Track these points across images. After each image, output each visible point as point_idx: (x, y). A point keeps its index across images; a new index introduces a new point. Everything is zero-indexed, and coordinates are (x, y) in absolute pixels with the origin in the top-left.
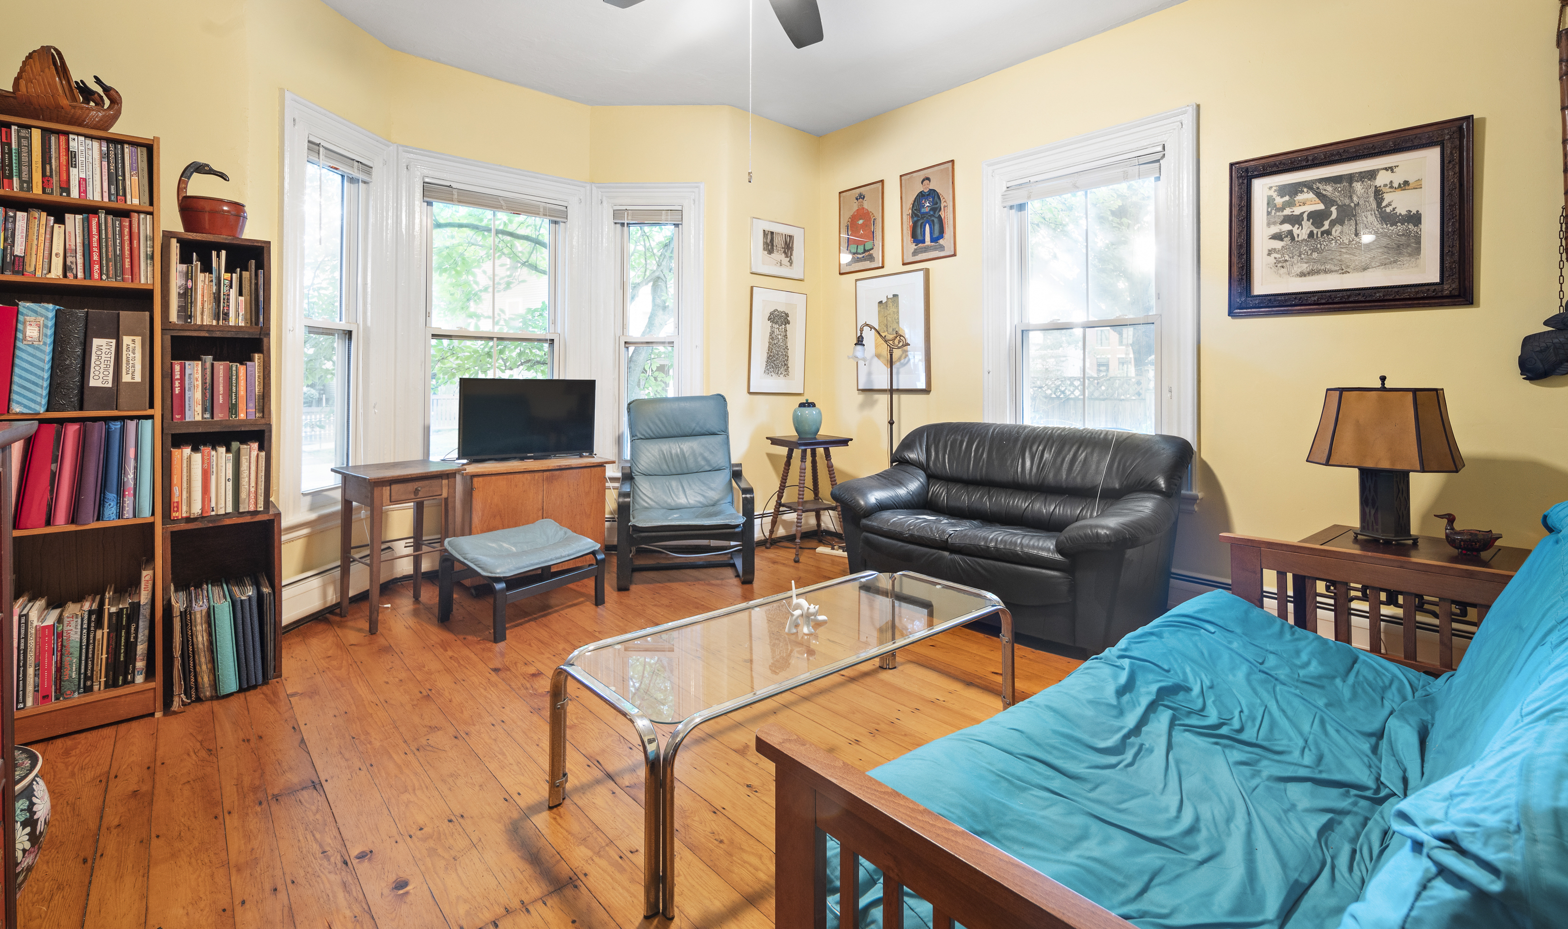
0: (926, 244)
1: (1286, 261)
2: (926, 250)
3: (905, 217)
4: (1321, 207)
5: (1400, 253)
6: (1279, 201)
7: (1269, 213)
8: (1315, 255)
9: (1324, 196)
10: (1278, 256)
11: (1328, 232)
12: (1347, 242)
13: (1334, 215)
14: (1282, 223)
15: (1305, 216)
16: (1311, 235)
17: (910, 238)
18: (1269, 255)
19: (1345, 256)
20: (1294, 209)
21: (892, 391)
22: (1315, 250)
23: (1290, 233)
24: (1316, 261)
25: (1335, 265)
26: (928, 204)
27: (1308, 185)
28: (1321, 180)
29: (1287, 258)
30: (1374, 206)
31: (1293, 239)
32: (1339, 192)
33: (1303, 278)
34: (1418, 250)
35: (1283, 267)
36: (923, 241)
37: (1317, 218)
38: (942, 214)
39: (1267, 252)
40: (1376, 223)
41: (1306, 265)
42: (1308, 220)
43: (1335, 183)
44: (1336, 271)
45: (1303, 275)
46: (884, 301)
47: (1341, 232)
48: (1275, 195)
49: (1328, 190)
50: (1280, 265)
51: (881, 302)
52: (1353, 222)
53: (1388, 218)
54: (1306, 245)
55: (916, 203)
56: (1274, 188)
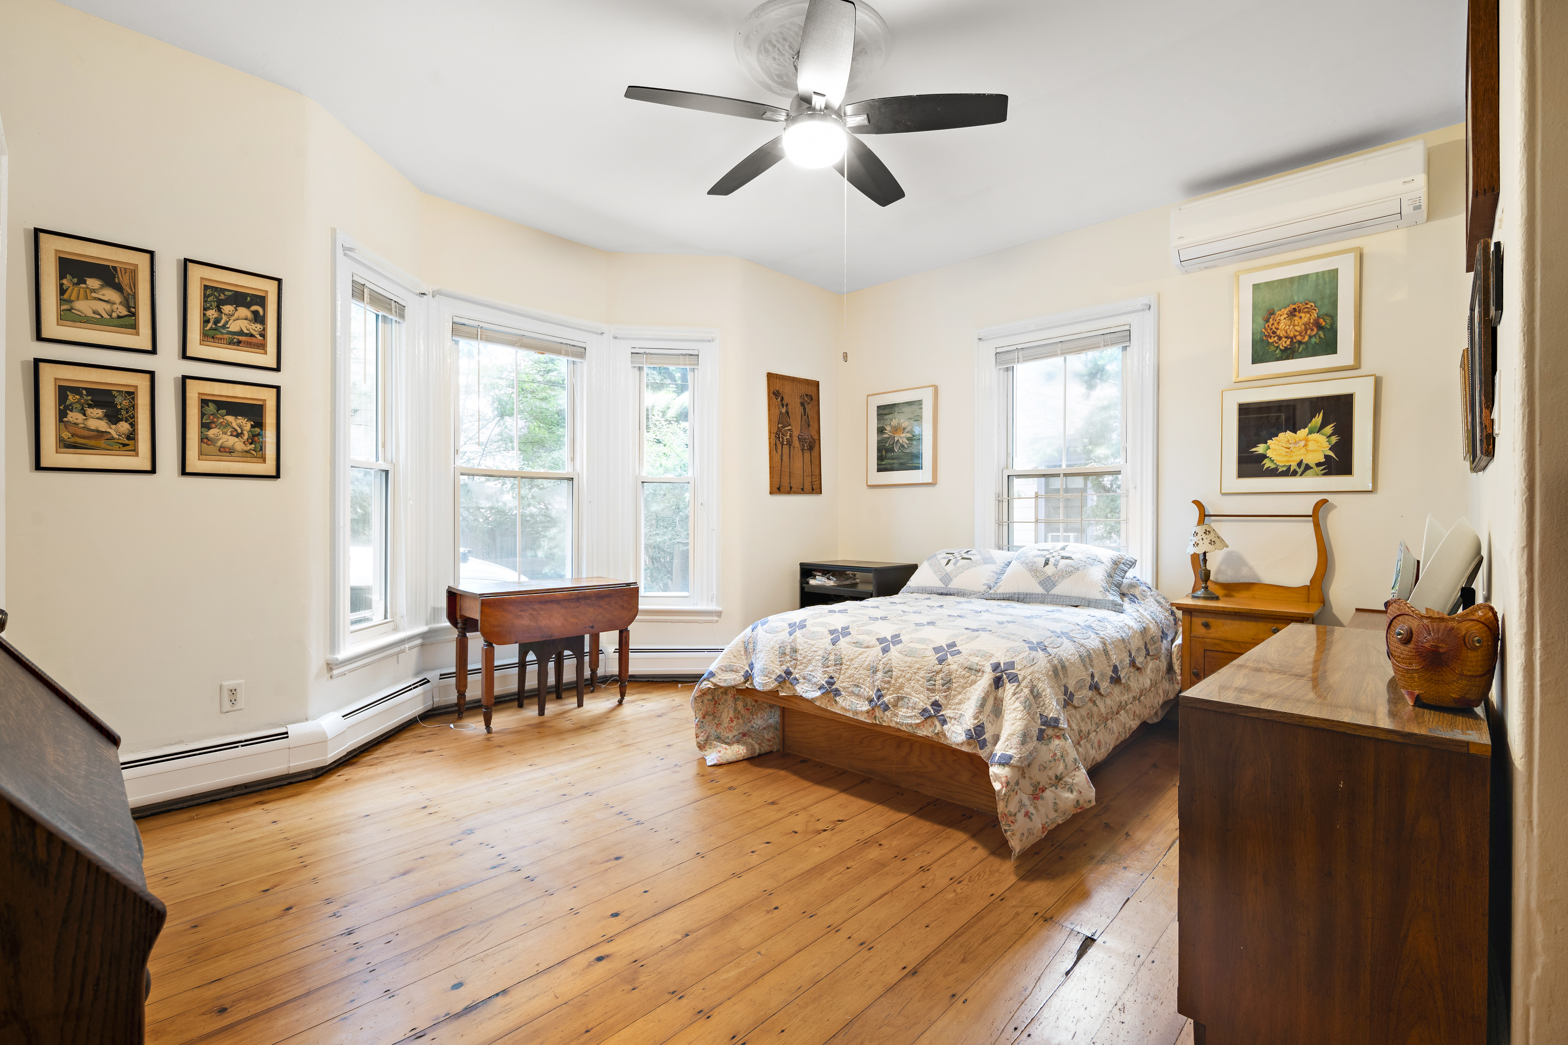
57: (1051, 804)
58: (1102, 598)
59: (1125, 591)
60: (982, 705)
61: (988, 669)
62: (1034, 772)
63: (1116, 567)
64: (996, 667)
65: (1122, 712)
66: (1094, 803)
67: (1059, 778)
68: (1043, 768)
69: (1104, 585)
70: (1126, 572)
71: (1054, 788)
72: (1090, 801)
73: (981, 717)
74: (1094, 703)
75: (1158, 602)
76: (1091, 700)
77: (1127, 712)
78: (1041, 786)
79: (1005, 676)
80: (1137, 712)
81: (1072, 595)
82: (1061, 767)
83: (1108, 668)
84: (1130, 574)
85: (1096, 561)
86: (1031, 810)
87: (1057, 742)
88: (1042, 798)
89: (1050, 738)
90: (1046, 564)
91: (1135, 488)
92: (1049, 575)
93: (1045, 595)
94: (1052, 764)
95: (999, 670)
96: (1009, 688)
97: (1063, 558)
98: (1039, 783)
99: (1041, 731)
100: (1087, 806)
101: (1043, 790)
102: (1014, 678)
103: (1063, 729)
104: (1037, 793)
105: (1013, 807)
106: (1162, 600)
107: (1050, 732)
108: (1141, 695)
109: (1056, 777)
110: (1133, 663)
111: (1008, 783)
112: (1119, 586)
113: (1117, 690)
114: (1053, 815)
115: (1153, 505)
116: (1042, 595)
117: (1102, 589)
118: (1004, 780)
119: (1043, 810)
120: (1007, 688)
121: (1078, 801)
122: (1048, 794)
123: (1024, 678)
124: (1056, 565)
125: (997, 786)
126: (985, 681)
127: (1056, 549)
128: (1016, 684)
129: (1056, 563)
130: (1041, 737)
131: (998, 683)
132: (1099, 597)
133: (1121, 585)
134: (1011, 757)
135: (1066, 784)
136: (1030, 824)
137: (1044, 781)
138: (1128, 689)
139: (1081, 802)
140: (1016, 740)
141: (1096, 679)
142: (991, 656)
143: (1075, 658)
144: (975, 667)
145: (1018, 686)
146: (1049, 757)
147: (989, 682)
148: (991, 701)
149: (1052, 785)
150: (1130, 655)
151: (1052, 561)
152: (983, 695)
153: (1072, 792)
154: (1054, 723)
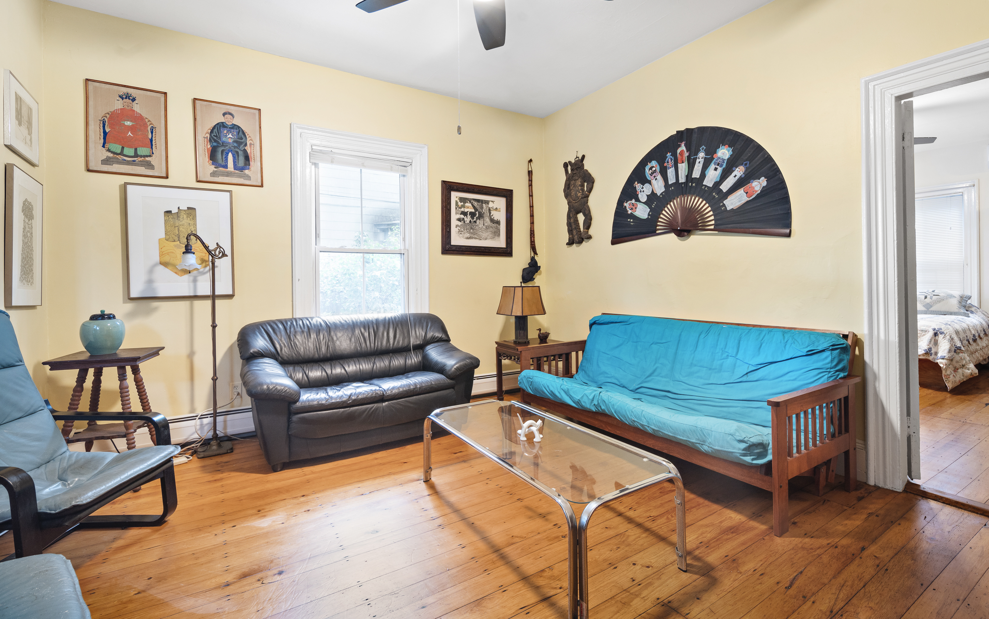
0: (229, 169)
1: (462, 231)
2: (228, 174)
3: (200, 138)
4: (473, 211)
5: (495, 235)
6: (460, 204)
7: (456, 208)
8: (472, 231)
9: (474, 206)
10: (460, 228)
11: (475, 222)
12: (481, 227)
13: (477, 216)
14: (461, 214)
15: (468, 213)
16: (470, 221)
17: (207, 158)
18: (456, 227)
19: (481, 233)
20: (465, 209)
21: (214, 297)
22: (471, 228)
23: (463, 219)
24: (472, 233)
25: (478, 236)
26: (230, 136)
27: (470, 200)
28: (474, 199)
29: (463, 230)
30: (489, 215)
31: (464, 222)
32: (479, 206)
33: (467, 240)
34: (499, 235)
35: (461, 234)
36: (226, 166)
37: (472, 215)
38: (248, 149)
39: (455, 226)
40: (489, 222)
41: (469, 234)
42: (469, 215)
43: (478, 202)
44: (478, 239)
45: (467, 238)
46: (175, 211)
47: (479, 223)
48: (458, 201)
49: (476, 204)
50: (460, 233)
51: (168, 212)
52: (483, 219)
53: (492, 221)
54: (469, 226)
55: (216, 130)
56: (458, 198)
57: (961, 374)
58: (958, 311)
59: (967, 309)
60: (930, 342)
61: (932, 330)
62: (954, 362)
63: (962, 299)
64: (934, 329)
65: (977, 353)
66: (978, 374)
67: (963, 366)
68: (957, 362)
69: (959, 306)
70: (967, 301)
71: (962, 369)
72: (976, 374)
73: (930, 345)
74: (968, 346)
75: (984, 314)
76: (967, 345)
77: (978, 353)
78: (957, 368)
79: (938, 332)
80: (982, 354)
81: (942, 310)
82: (964, 362)
83: (971, 335)
84: (969, 302)
85: (952, 296)
86: (955, 375)
87: (961, 354)
88: (958, 372)
89: (959, 353)
90: (926, 297)
91: (967, 265)
92: (928, 302)
93: (926, 311)
94: (961, 361)
95: (936, 330)
96: (941, 337)
97: (934, 295)
98: (956, 367)
99: (955, 350)
100: (975, 375)
101: (958, 369)
102: (942, 333)
103: (963, 350)
104: (956, 370)
105: (948, 372)
106: (985, 313)
107: (959, 351)
108: (983, 349)
109: (963, 365)
110: (979, 336)
111: (946, 365)
112: (965, 307)
113: (974, 344)
114: (962, 377)
115: (978, 272)
116: (925, 311)
117: (958, 308)
118: (944, 363)
119: (958, 376)
120: (939, 336)
121: (971, 373)
122: (959, 370)
123: (947, 333)
124: (931, 298)
125: (942, 365)
126: (931, 333)
127: (929, 292)
128: (944, 335)
129: (931, 297)
130: (955, 351)
131: (936, 334)
132: (956, 311)
133: (966, 306)
134: (945, 356)
135: (966, 367)
136: (955, 379)
137: (958, 366)
138: (978, 345)
139: (973, 374)
140: (947, 351)
141: (968, 338)
142: (931, 326)
143: (960, 329)
144: (924, 330)
145: (945, 335)
146: (959, 359)
147: (932, 334)
148: (933, 341)
149: (961, 368)
150: (978, 332)
151: (928, 297)
152: (930, 338)
153: (969, 370)
154: (959, 348)
